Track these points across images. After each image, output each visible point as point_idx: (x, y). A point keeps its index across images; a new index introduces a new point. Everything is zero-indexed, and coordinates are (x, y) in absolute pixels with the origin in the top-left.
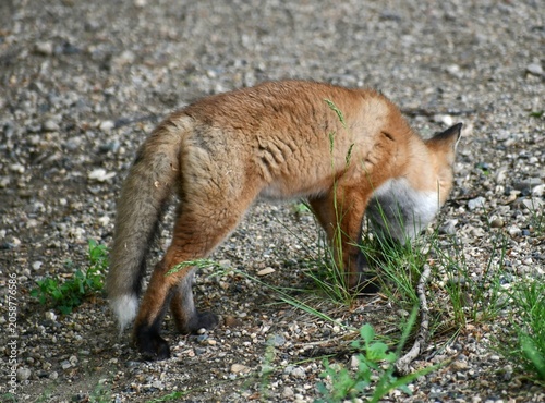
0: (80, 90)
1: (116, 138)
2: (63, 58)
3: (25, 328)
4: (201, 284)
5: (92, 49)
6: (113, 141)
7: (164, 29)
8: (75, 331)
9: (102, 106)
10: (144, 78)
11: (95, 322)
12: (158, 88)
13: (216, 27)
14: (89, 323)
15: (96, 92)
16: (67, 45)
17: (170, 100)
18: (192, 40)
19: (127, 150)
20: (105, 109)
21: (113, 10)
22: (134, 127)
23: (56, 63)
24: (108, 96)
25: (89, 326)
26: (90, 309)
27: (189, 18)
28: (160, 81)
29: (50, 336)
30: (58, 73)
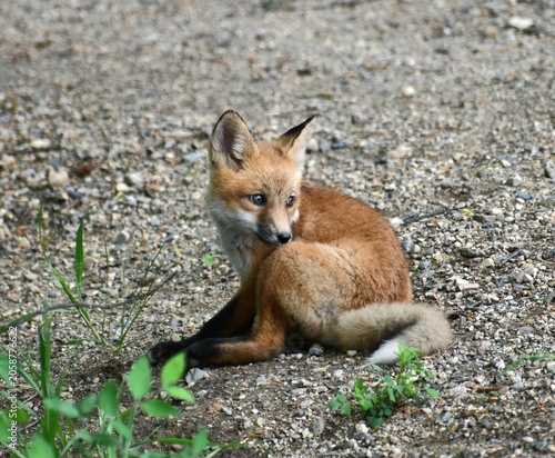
0: (357, 187)
1: (407, 235)
2: (331, 154)
3: (334, 443)
4: (530, 388)
5: (363, 143)
6: (405, 239)
7: (441, 119)
8: (391, 443)
9: (385, 202)
10: (428, 171)
11: (412, 433)
12: (446, 181)
13: (501, 114)
14: (406, 435)
15: (375, 188)
16: (334, 140)
17: (462, 193)
18: (477, 128)
19: (422, 247)
20: (390, 205)
21: (381, 101)
22: (426, 223)
23: (324, 160)
24: (389, 192)
25: (406, 438)
26: (404, 419)
27: (468, 105)
28: (447, 174)
29: (364, 450)
30: (329, 171)
